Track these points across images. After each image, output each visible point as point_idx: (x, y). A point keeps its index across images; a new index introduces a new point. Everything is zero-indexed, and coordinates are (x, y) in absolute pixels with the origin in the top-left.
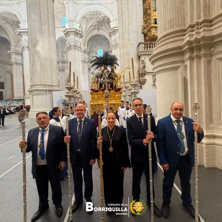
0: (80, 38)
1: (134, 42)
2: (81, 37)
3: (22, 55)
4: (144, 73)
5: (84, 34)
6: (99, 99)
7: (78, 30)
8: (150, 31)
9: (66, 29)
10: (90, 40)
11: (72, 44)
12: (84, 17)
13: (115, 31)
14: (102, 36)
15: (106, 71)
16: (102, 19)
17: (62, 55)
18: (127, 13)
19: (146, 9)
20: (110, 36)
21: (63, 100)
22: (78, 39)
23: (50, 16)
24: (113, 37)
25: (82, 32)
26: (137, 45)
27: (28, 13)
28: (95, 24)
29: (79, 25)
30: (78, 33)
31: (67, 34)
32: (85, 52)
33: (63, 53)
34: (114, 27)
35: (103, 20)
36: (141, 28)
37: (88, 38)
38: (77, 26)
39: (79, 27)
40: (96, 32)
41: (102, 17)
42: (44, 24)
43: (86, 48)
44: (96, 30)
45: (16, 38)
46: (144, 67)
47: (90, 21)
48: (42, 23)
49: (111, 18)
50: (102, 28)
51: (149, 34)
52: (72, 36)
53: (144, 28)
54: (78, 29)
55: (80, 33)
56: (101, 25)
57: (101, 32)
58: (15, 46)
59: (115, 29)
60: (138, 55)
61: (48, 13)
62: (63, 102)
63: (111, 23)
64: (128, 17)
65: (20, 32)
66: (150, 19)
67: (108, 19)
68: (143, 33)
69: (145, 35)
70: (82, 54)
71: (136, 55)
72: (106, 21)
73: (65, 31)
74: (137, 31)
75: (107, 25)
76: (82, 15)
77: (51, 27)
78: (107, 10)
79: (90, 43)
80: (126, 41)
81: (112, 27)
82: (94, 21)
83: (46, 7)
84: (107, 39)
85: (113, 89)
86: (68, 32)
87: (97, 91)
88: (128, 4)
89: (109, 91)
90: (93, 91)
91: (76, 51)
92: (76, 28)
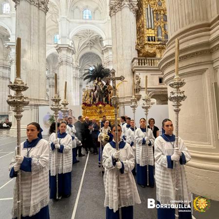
0: (72, 54)
1: (128, 58)
2: (74, 53)
3: (10, 69)
4: (139, 89)
5: (76, 51)
6: (92, 114)
7: (71, 47)
8: (143, 47)
9: (58, 45)
10: (82, 57)
11: (64, 59)
12: (76, 35)
13: (107, 49)
14: (94, 54)
15: (100, 83)
16: (94, 38)
17: (53, 71)
18: (121, 29)
19: (139, 27)
20: (103, 54)
21: (50, 116)
22: (70, 55)
23: (41, 28)
24: (105, 55)
25: (74, 48)
26: (131, 61)
27: (17, 24)
28: (87, 42)
29: (71, 41)
30: (71, 50)
31: (59, 49)
32: (77, 68)
33: (54, 69)
34: (107, 45)
35: (96, 39)
36: (135, 45)
37: (80, 55)
38: (70, 43)
39: (72, 44)
40: (88, 50)
41: (95, 36)
42: (34, 35)
43: (78, 64)
44: (89, 49)
45: (5, 52)
46: (139, 82)
47: (83, 39)
48: (32, 34)
49: (104, 37)
50: (94, 46)
51: (143, 51)
52: (64, 52)
53: (138, 45)
54: (70, 45)
55: (73, 49)
56: (94, 43)
57: (94, 50)
58: (4, 60)
59: (107, 47)
60: (132, 70)
61: (39, 25)
62: (50, 118)
63: (103, 42)
64: (122, 33)
65: (9, 45)
66: (143, 36)
67: (101, 38)
68: (137, 50)
69: (139, 52)
70: (74, 70)
71: (130, 70)
72: (98, 40)
73: (57, 47)
74: (131, 47)
75: (99, 43)
76: (75, 33)
77: (42, 39)
78: (100, 29)
79: (82, 60)
80: (120, 56)
81: (104, 45)
82: (87, 39)
83: (37, 18)
84: (99, 57)
85: (108, 103)
86: (60, 47)
87: (90, 105)
88: (122, 21)
89: (104, 105)
90: (85, 105)
91: (68, 67)
92: (69, 44)
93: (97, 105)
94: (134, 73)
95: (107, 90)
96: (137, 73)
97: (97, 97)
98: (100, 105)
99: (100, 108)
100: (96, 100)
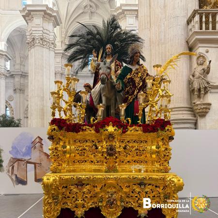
0: (55, 26)
2: (57, 23)
4: (206, 88)
7: (51, 10)
9: (27, 6)
11: (37, 35)
22: (49, 26)
25: (57, 12)
30: (50, 16)
31: (28, 15)
34: (122, 5)
38: (49, 1)
40: (86, 20)
44: (88, 17)
52: (38, 21)
54: (51, 6)
55: (55, 14)
57: (97, 20)
60: (187, 42)
73: (24, 10)
89: (124, 128)
90: (60, 128)
91: (45, 51)
92: (47, 3)
93: (99, 127)
94: (191, 49)
95: (132, 80)
96: (201, 50)
97: (100, 101)
98: (111, 129)
99: (111, 136)
100: (97, 110)
